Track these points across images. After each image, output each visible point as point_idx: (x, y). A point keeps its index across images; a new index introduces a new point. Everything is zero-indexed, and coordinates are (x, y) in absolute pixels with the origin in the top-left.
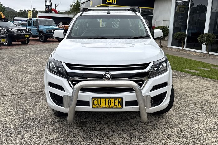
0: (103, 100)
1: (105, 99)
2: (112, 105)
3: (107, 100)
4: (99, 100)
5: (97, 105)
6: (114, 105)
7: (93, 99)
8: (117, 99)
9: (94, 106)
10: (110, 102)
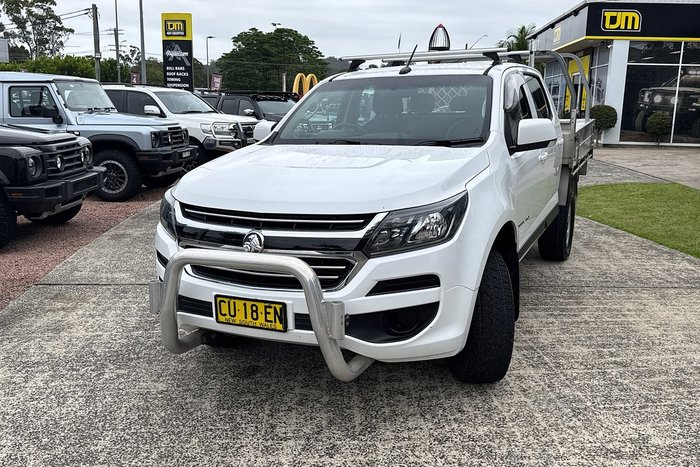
0: (240, 304)
1: (244, 302)
2: (261, 319)
3: (249, 304)
4: (232, 301)
5: (228, 316)
6: (266, 320)
7: (219, 299)
8: (273, 305)
9: (221, 318)
10: (256, 311)
